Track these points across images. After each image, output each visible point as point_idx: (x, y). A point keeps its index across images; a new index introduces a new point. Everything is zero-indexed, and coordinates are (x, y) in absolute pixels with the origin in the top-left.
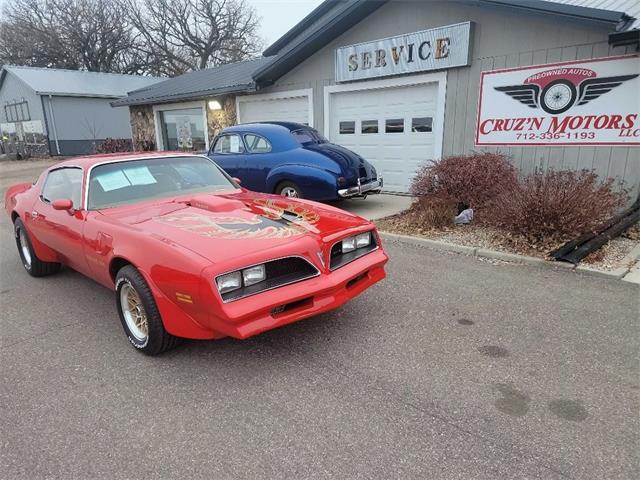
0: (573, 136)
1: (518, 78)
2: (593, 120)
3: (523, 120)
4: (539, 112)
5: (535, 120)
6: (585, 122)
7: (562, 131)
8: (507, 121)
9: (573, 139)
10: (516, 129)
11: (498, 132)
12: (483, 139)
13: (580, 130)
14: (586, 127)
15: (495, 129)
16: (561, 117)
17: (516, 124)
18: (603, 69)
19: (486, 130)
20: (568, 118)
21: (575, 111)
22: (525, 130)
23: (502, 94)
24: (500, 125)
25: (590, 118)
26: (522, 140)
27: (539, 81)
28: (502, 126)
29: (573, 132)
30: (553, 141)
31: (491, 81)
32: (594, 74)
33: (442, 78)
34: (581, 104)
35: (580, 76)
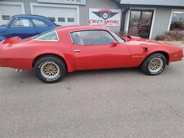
1: (97, 10)
2: (112, 21)
3: (99, 20)
5: (101, 20)
6: (111, 21)
7: (107, 23)
8: (95, 20)
11: (93, 23)
13: (110, 23)
15: (93, 22)
16: (106, 20)
17: (97, 21)
18: (114, 11)
19: (91, 22)
20: (107, 21)
21: (109, 19)
22: (99, 23)
23: (94, 14)
24: (94, 21)
29: (109, 24)
30: (105, 25)
31: (91, 10)
32: (112, 12)
33: (78, 7)
34: (110, 18)
35: (109, 12)
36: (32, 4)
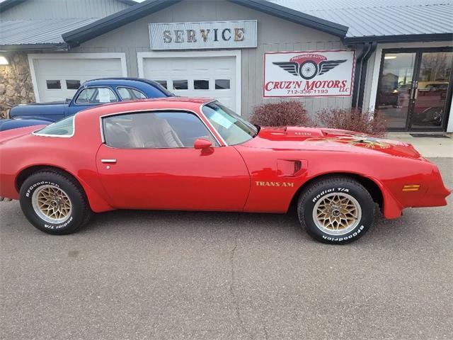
0: (317, 92)
1: (286, 58)
2: (327, 83)
3: (291, 82)
4: (299, 78)
5: (297, 82)
6: (323, 84)
7: (312, 89)
8: (281, 83)
9: (317, 94)
10: (287, 88)
11: (276, 89)
12: (267, 93)
13: (320, 89)
14: (323, 87)
15: (274, 88)
16: (311, 81)
17: (287, 85)
18: (331, 56)
19: (269, 88)
20: (314, 82)
21: (317, 78)
22: (292, 89)
23: (277, 66)
24: (277, 85)
25: (325, 82)
26: (290, 94)
27: (299, 60)
28: (279, 86)
29: (317, 89)
30: (307, 94)
31: (270, 59)
32: (326, 59)
33: (238, 54)
34: (320, 74)
35: (319, 59)
36: (141, 55)
